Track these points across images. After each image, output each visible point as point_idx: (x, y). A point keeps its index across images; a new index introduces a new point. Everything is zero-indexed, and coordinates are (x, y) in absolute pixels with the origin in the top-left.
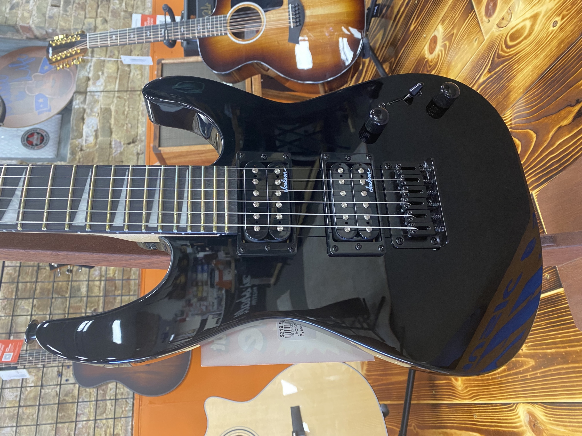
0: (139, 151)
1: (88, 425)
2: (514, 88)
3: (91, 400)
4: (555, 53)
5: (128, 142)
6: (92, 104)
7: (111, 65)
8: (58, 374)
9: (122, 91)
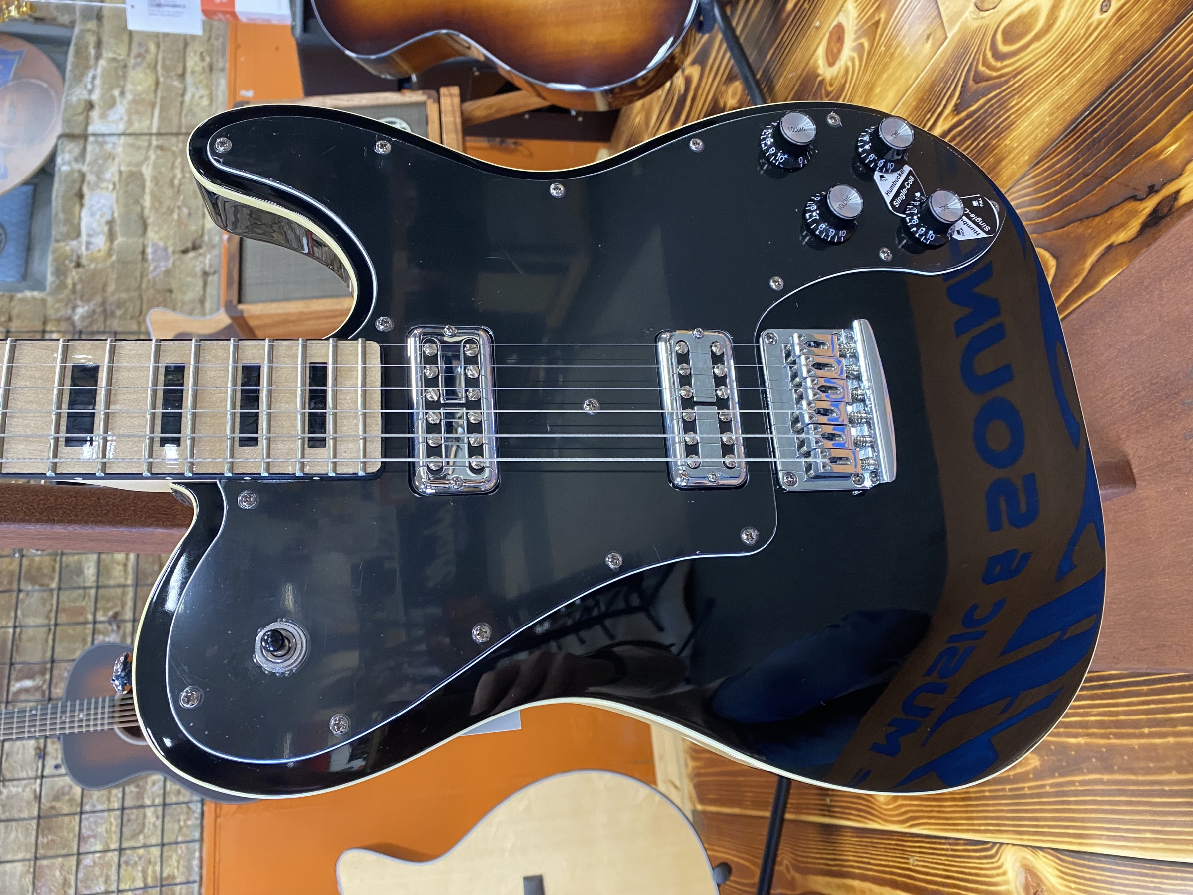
0: (207, 269)
1: (107, 859)
2: (1010, 153)
3: (111, 808)
4: (1103, 73)
5: (183, 248)
6: (100, 162)
7: (141, 75)
8: (36, 754)
9: (166, 134)
